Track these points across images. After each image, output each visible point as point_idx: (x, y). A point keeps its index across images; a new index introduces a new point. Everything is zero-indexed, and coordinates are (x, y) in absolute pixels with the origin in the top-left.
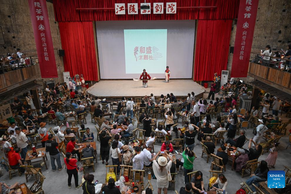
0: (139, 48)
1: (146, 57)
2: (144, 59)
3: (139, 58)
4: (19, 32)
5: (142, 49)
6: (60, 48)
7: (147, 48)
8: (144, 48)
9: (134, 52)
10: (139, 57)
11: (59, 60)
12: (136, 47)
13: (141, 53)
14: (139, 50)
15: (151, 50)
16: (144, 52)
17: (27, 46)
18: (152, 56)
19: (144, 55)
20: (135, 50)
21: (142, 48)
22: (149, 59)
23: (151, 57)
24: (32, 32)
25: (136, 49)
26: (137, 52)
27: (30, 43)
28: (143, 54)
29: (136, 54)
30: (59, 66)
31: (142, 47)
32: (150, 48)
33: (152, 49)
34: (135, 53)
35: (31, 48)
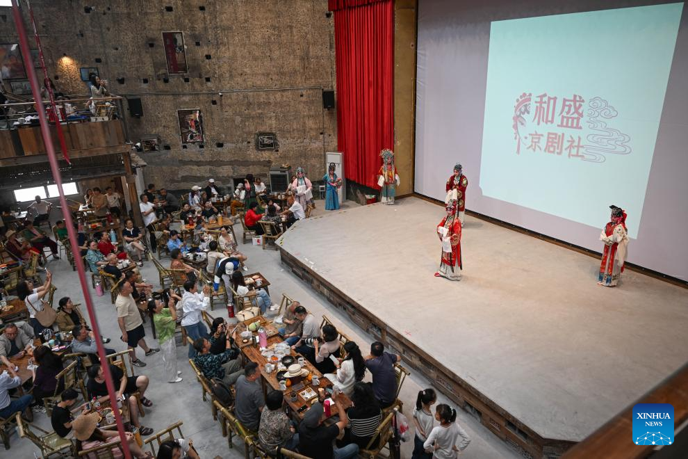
0: (534, 99)
1: (554, 143)
2: (547, 149)
3: (529, 142)
4: (221, 43)
5: (545, 106)
6: (332, 87)
7: (565, 100)
8: (552, 101)
9: (513, 114)
10: (530, 138)
11: (326, 118)
12: (524, 94)
13: (538, 124)
14: (533, 106)
15: (581, 115)
16: (550, 119)
17: (236, 79)
18: (580, 138)
19: (549, 134)
20: (516, 108)
21: (545, 99)
22: (565, 153)
23: (576, 144)
24: (254, 44)
25: (523, 103)
26: (525, 116)
27: (247, 70)
28: (544, 129)
29: (519, 123)
30: (321, 134)
31: (545, 95)
32: (577, 101)
33: (585, 108)
34: (516, 118)
35: (248, 83)
